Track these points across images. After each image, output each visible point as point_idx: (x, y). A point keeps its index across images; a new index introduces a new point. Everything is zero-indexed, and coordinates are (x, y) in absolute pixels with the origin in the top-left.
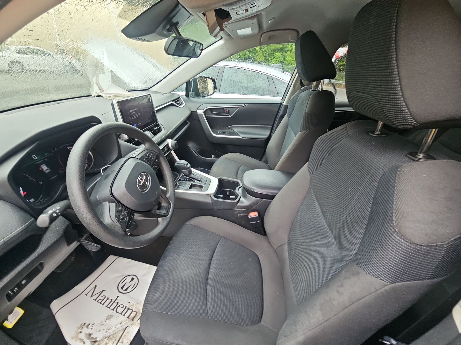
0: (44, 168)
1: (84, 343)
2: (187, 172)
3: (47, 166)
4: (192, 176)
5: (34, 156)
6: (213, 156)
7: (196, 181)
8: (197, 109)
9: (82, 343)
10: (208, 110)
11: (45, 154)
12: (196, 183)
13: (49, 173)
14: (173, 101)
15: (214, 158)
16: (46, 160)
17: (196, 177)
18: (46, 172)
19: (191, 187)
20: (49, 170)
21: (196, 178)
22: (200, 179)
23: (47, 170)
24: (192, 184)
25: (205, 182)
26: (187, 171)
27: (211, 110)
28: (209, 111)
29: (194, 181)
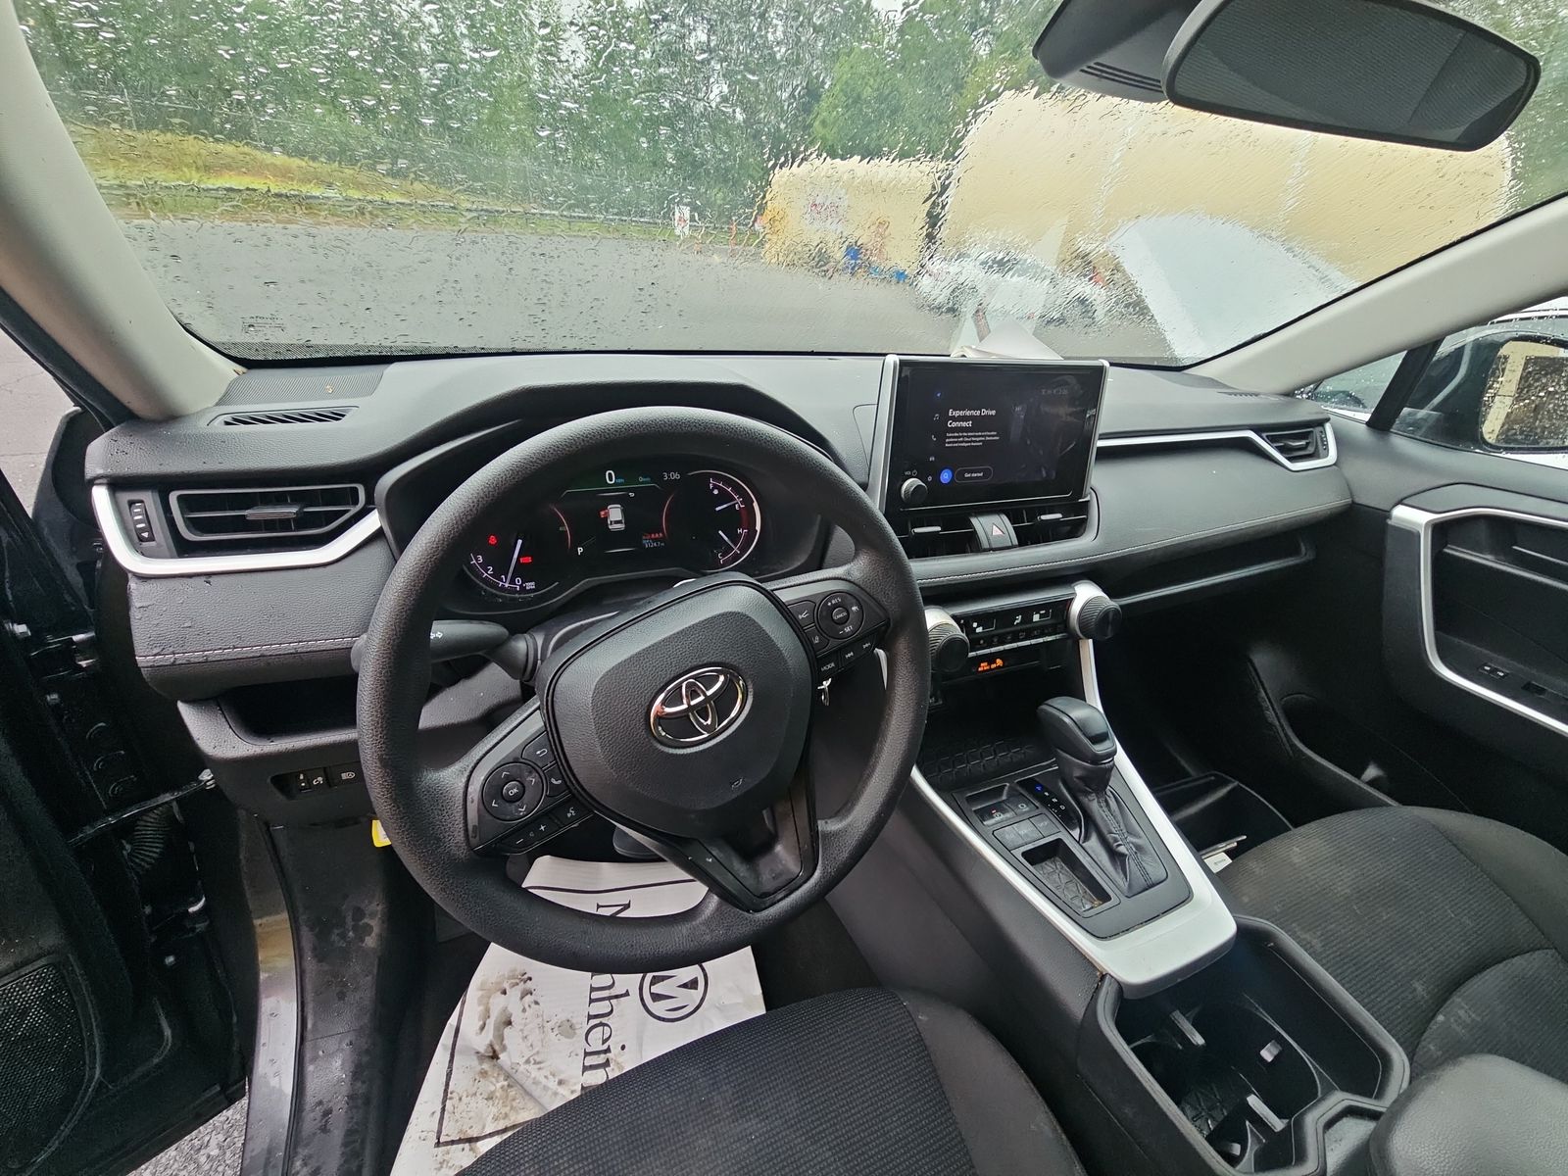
0: (615, 513)
1: (483, 1028)
2: (1077, 773)
3: (624, 512)
4: (1094, 805)
5: (610, 474)
6: (1371, 772)
7: (1093, 842)
8: (1400, 502)
9: (481, 1023)
10: (1482, 526)
11: (641, 479)
12: (1091, 853)
13: (618, 533)
14: (1258, 429)
15: (1372, 783)
16: (632, 495)
17: (1107, 825)
18: (610, 527)
19: (1035, 856)
20: (621, 526)
21: (1105, 832)
22: (1122, 849)
23: (617, 522)
24: (1059, 841)
25: (1141, 882)
26: (1080, 766)
27: (1504, 532)
28: (1482, 532)
29: (1087, 838)
